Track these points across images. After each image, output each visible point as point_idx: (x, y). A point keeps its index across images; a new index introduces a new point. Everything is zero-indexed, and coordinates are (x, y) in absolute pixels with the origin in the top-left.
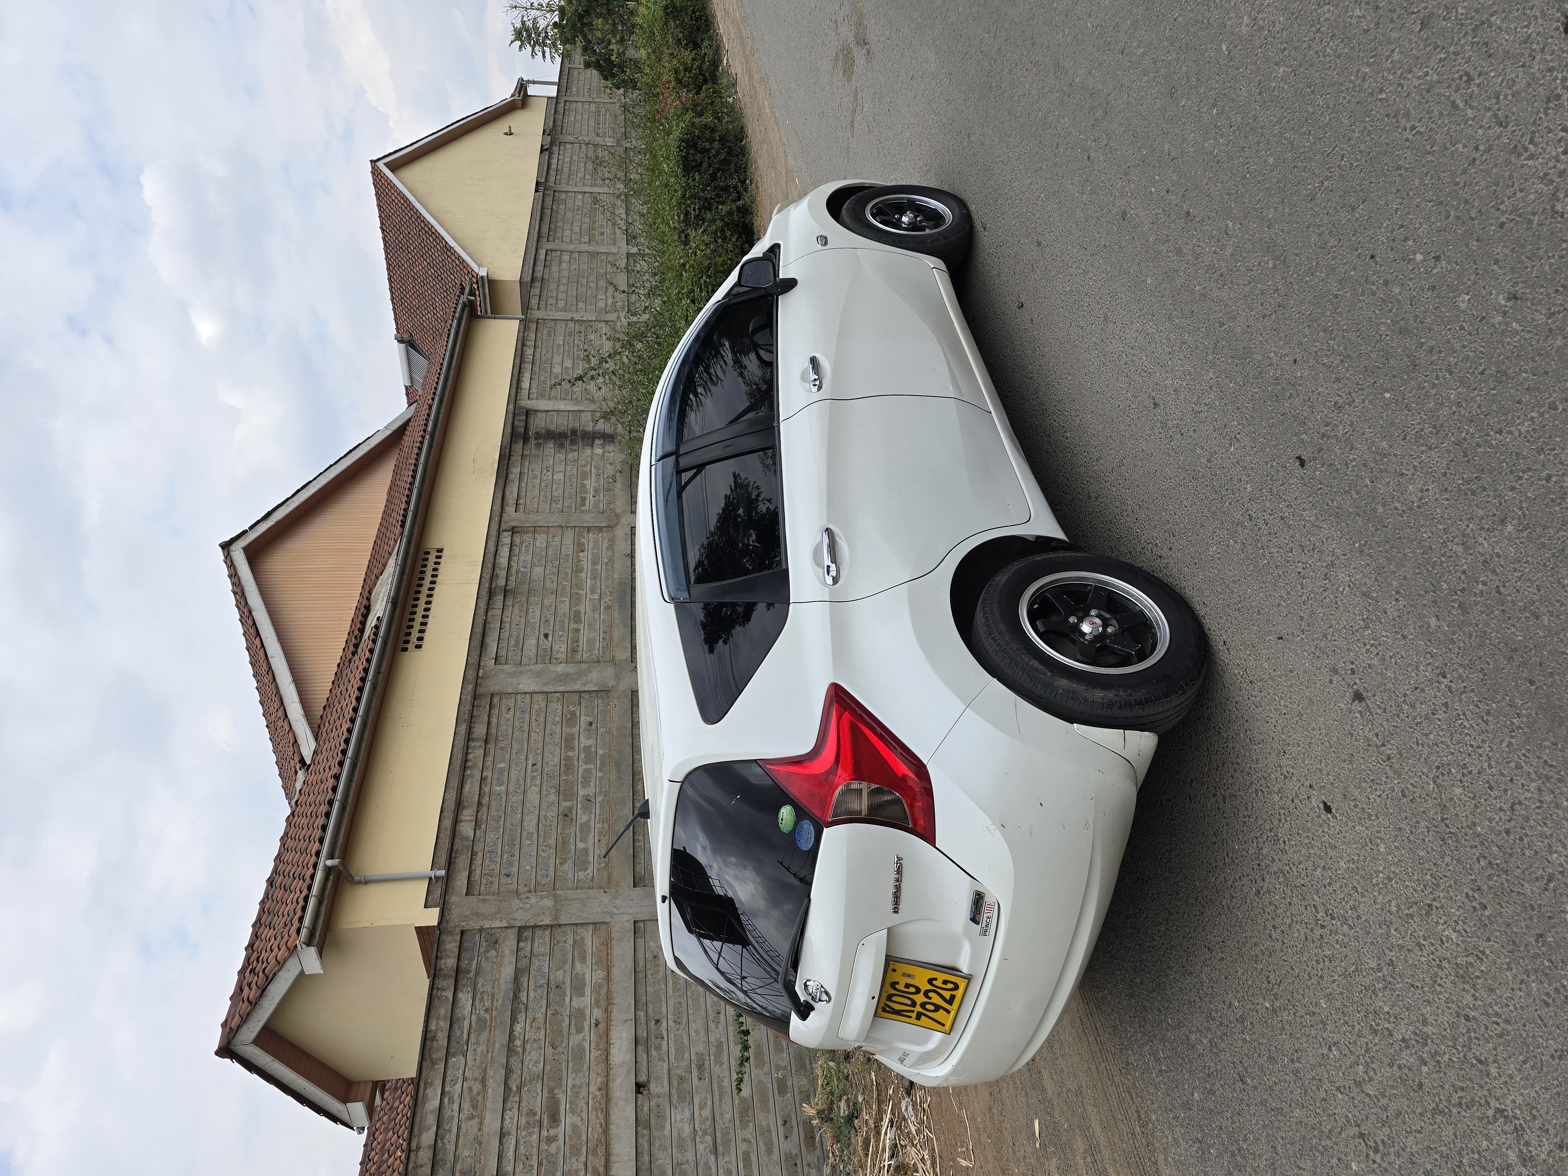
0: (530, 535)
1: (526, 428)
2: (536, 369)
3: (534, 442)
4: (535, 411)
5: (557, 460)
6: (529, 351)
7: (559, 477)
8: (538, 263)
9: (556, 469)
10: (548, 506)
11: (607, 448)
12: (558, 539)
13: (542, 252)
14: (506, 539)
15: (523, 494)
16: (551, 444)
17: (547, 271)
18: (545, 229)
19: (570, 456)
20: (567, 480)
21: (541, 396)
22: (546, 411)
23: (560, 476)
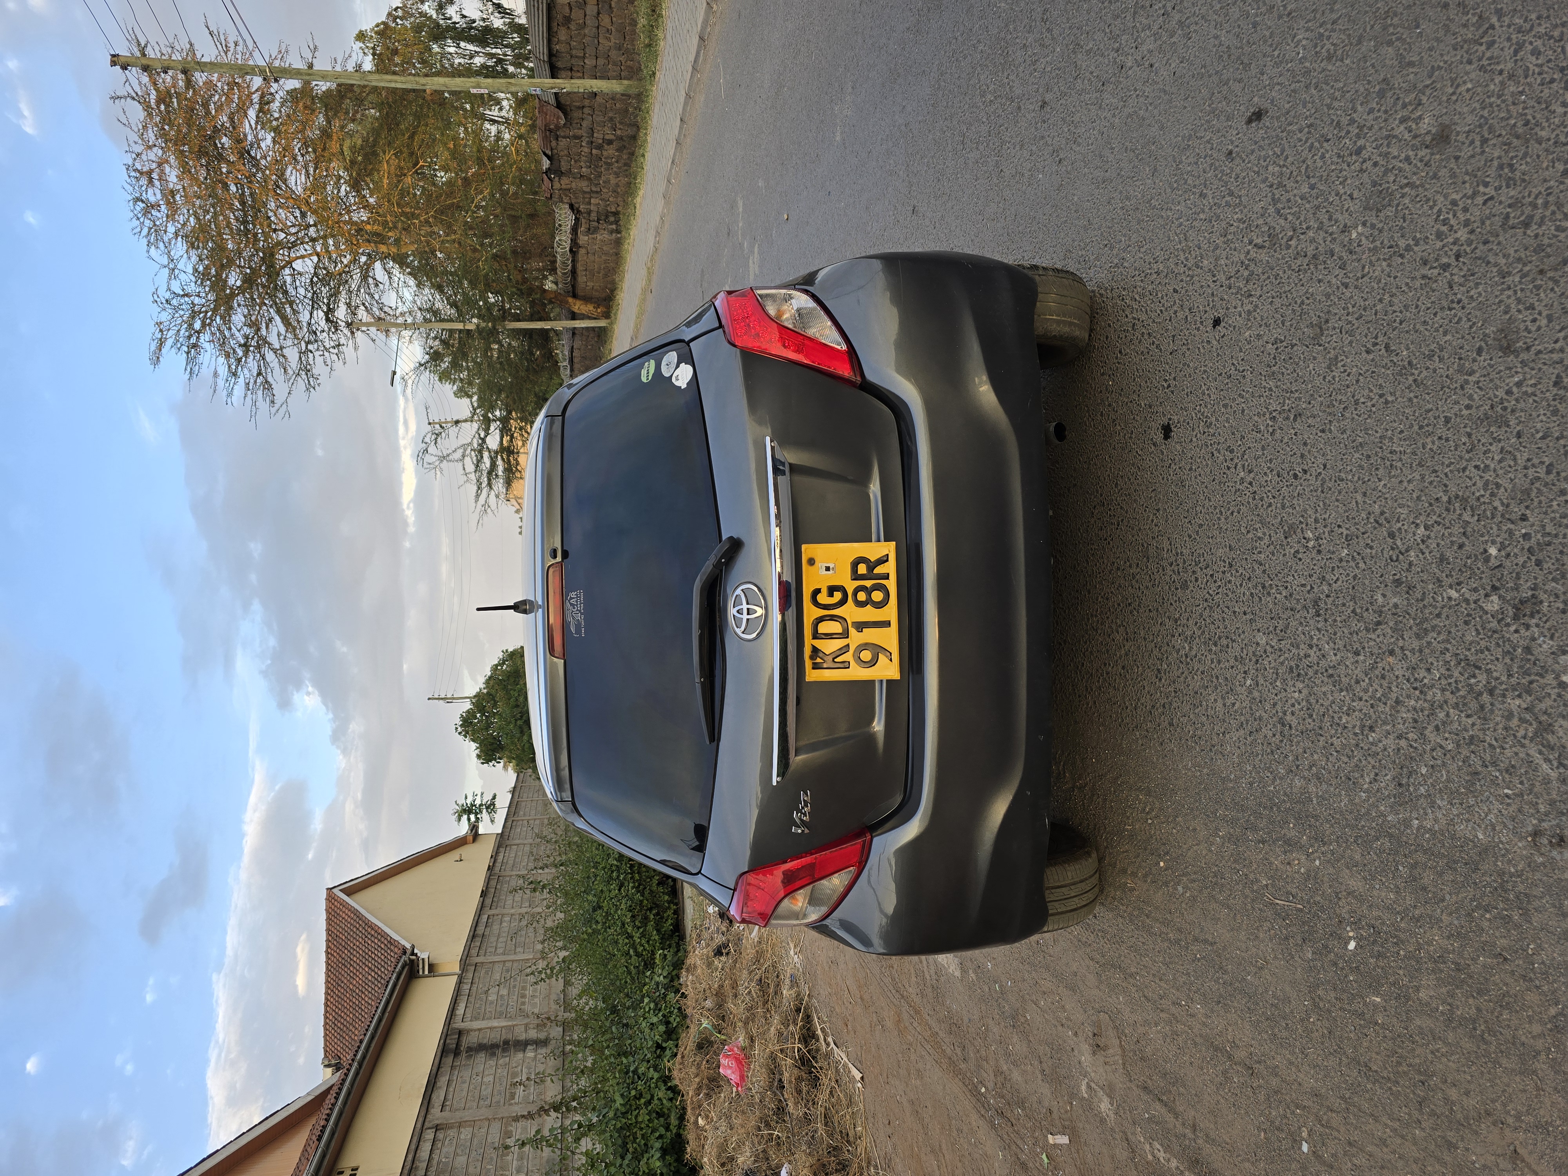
0: (455, 1130)
1: (458, 1045)
2: (472, 999)
3: (464, 1055)
4: (468, 1031)
5: (487, 1066)
6: (466, 987)
7: (489, 1079)
8: (480, 925)
9: (486, 1073)
10: (475, 1104)
11: (539, 1051)
12: (484, 1130)
13: (484, 918)
14: (429, 1135)
15: (450, 1097)
16: (482, 1055)
17: (488, 929)
18: (488, 901)
19: (501, 1062)
20: (497, 1080)
21: (477, 1019)
22: (480, 1030)
23: (491, 1078)
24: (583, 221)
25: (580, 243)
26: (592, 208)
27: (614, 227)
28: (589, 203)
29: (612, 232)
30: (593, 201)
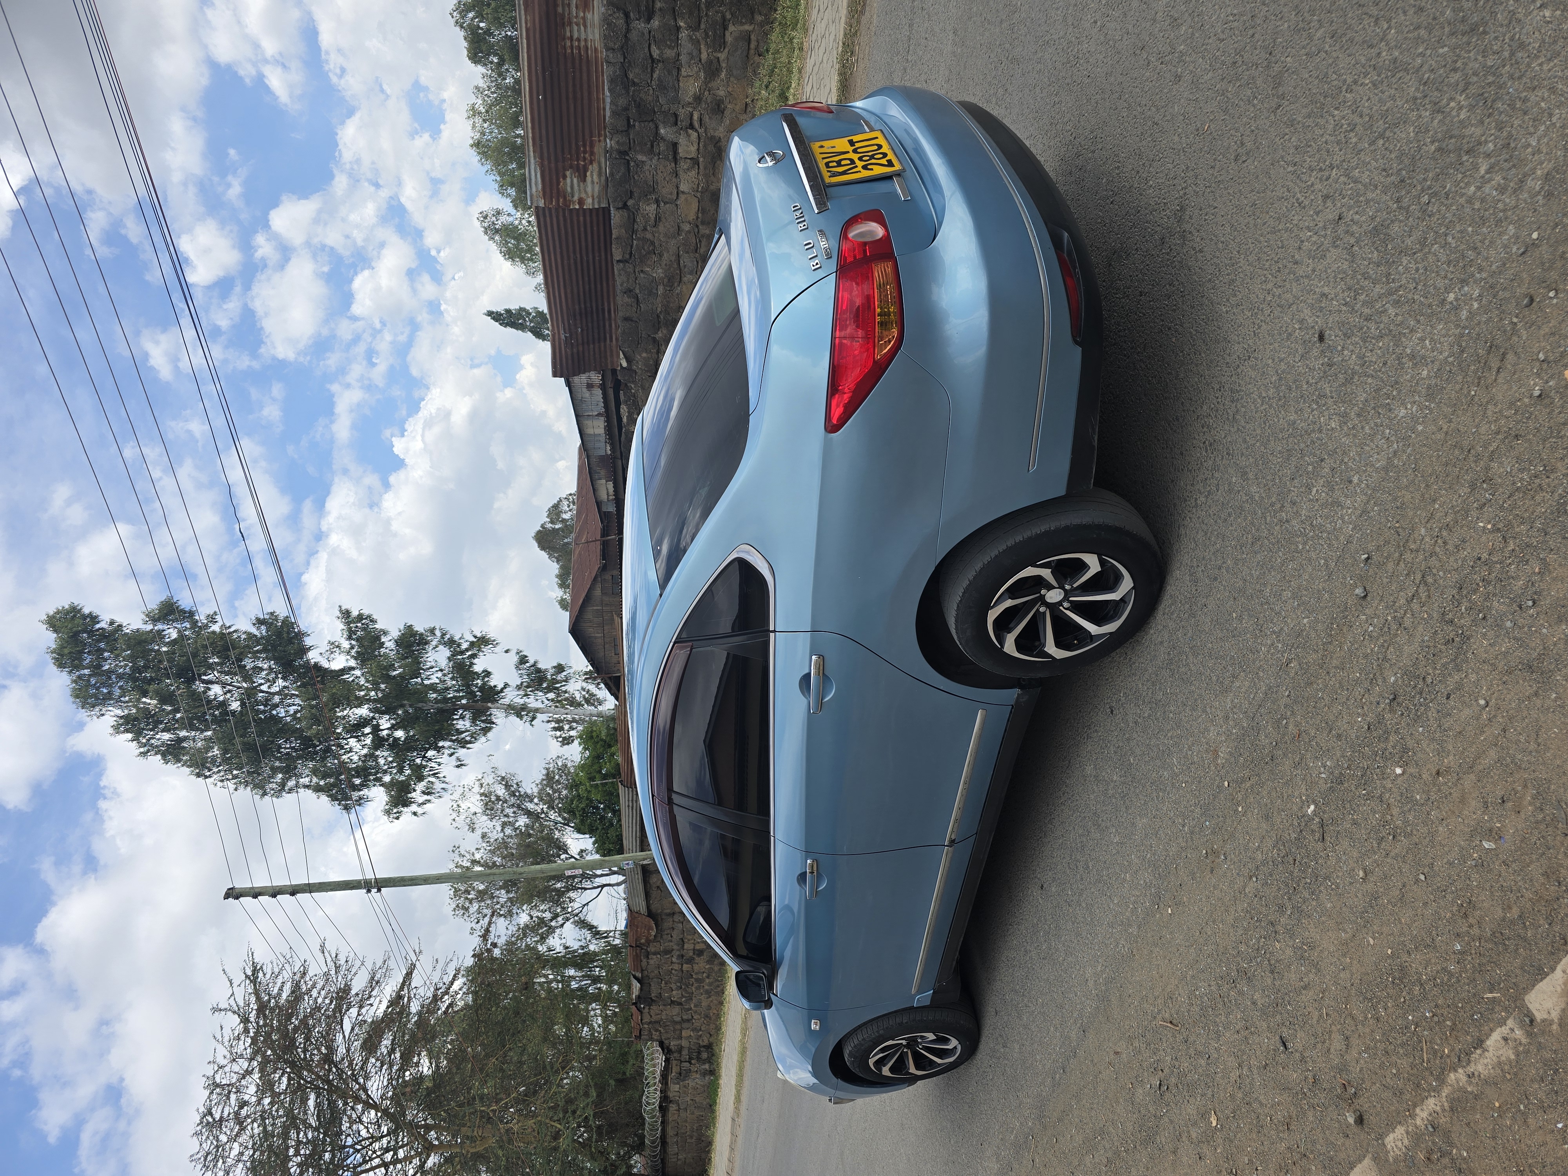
24: (674, 1062)
25: (671, 1094)
26: (684, 1043)
27: (707, 1066)
28: (680, 1038)
29: (704, 1074)
30: (684, 1033)
